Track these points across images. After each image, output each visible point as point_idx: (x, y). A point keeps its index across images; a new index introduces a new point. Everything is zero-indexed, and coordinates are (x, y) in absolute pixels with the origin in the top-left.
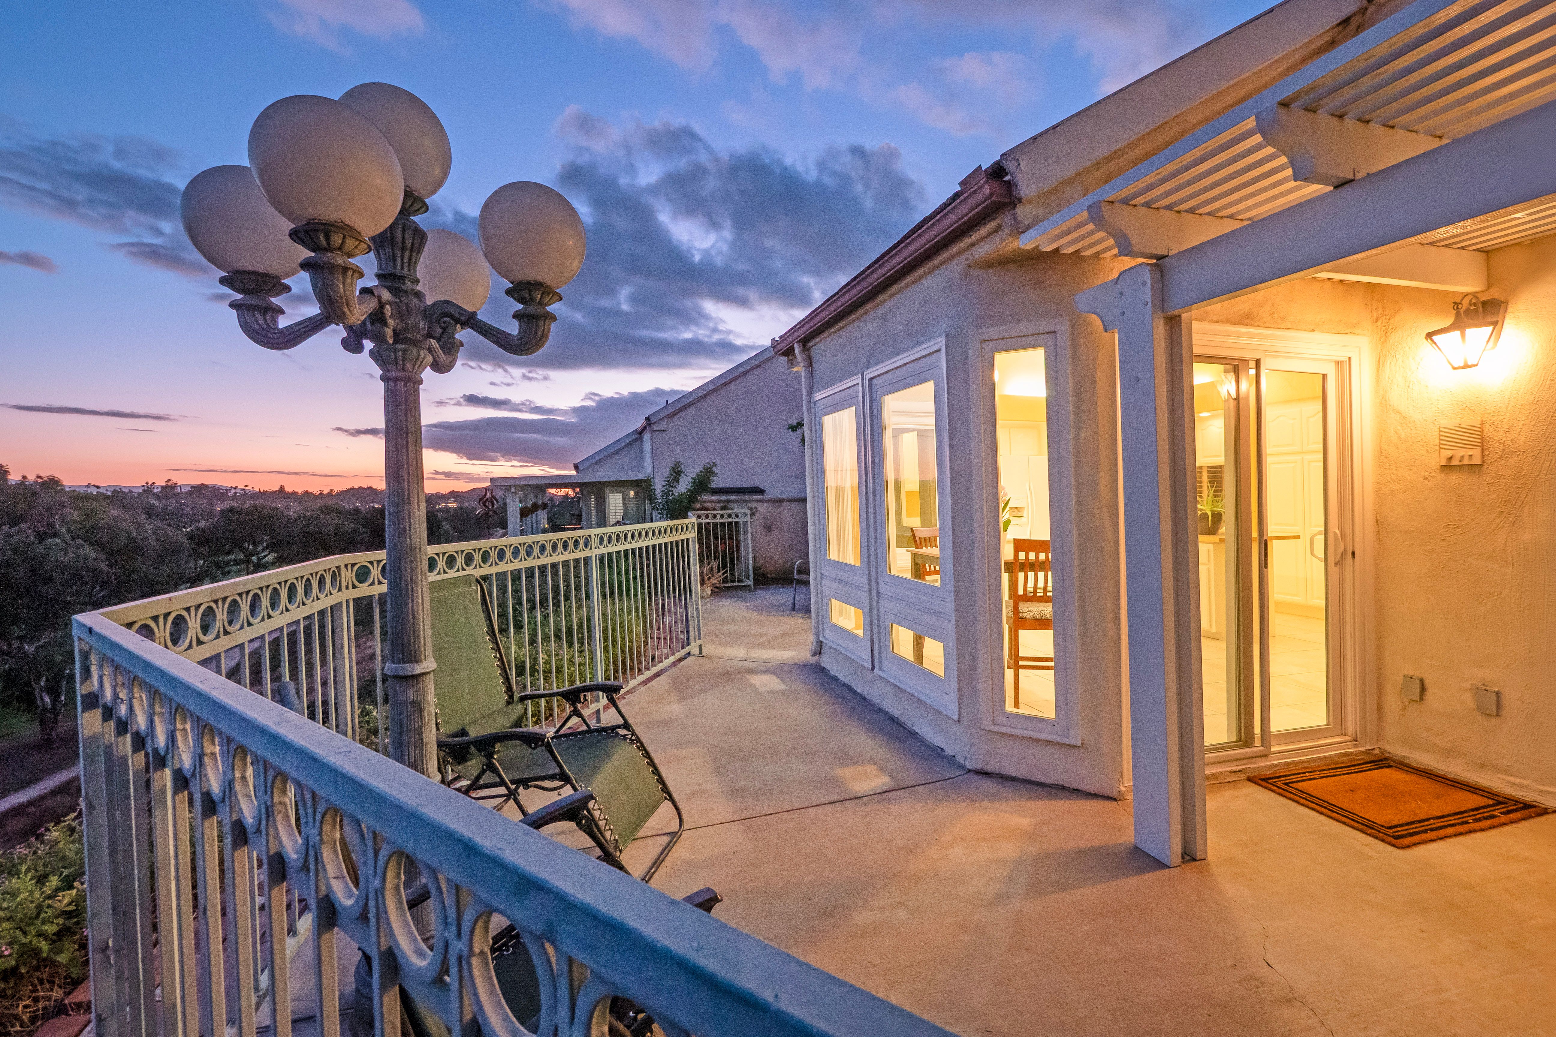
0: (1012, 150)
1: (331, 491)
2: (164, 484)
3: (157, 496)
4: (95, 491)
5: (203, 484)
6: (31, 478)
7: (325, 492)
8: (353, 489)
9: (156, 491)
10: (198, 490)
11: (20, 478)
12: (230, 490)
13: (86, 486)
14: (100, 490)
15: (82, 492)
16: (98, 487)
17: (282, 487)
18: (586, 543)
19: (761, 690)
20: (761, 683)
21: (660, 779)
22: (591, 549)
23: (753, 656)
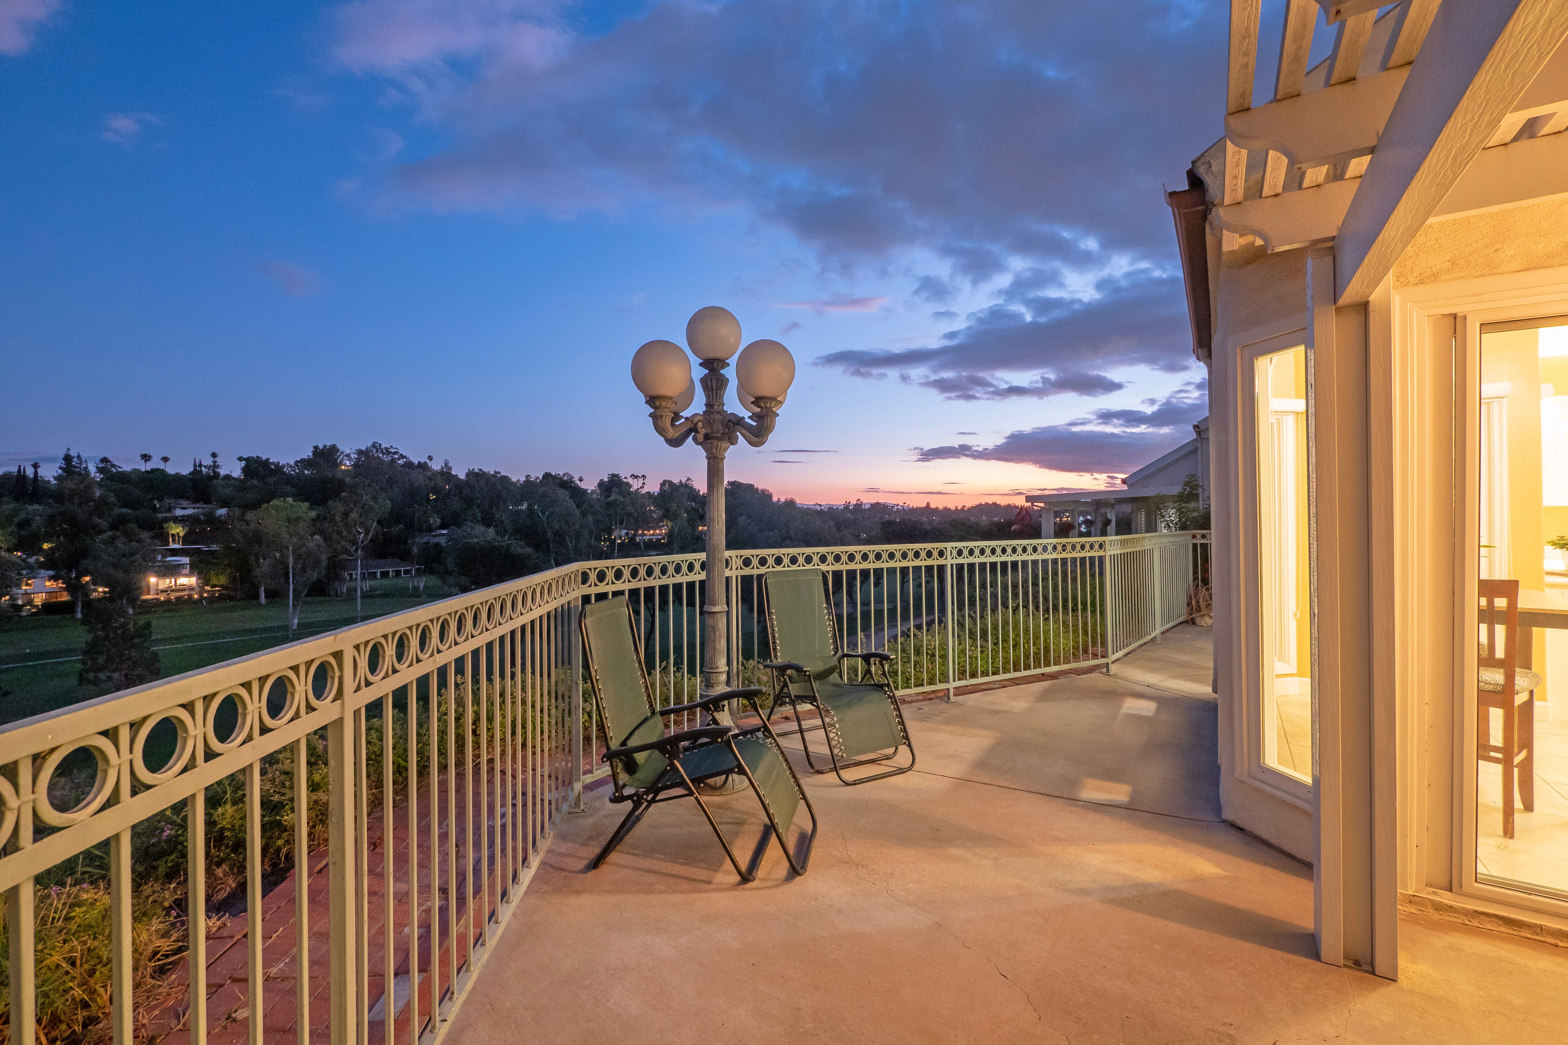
1: (964, 506)
3: (851, 512)
4: (819, 508)
5: (878, 503)
7: (959, 508)
8: (981, 504)
10: (875, 506)
13: (815, 505)
16: (820, 505)
18: (941, 554)
19: (1123, 710)
20: (1132, 706)
21: (905, 730)
22: (946, 559)
23: (1163, 684)
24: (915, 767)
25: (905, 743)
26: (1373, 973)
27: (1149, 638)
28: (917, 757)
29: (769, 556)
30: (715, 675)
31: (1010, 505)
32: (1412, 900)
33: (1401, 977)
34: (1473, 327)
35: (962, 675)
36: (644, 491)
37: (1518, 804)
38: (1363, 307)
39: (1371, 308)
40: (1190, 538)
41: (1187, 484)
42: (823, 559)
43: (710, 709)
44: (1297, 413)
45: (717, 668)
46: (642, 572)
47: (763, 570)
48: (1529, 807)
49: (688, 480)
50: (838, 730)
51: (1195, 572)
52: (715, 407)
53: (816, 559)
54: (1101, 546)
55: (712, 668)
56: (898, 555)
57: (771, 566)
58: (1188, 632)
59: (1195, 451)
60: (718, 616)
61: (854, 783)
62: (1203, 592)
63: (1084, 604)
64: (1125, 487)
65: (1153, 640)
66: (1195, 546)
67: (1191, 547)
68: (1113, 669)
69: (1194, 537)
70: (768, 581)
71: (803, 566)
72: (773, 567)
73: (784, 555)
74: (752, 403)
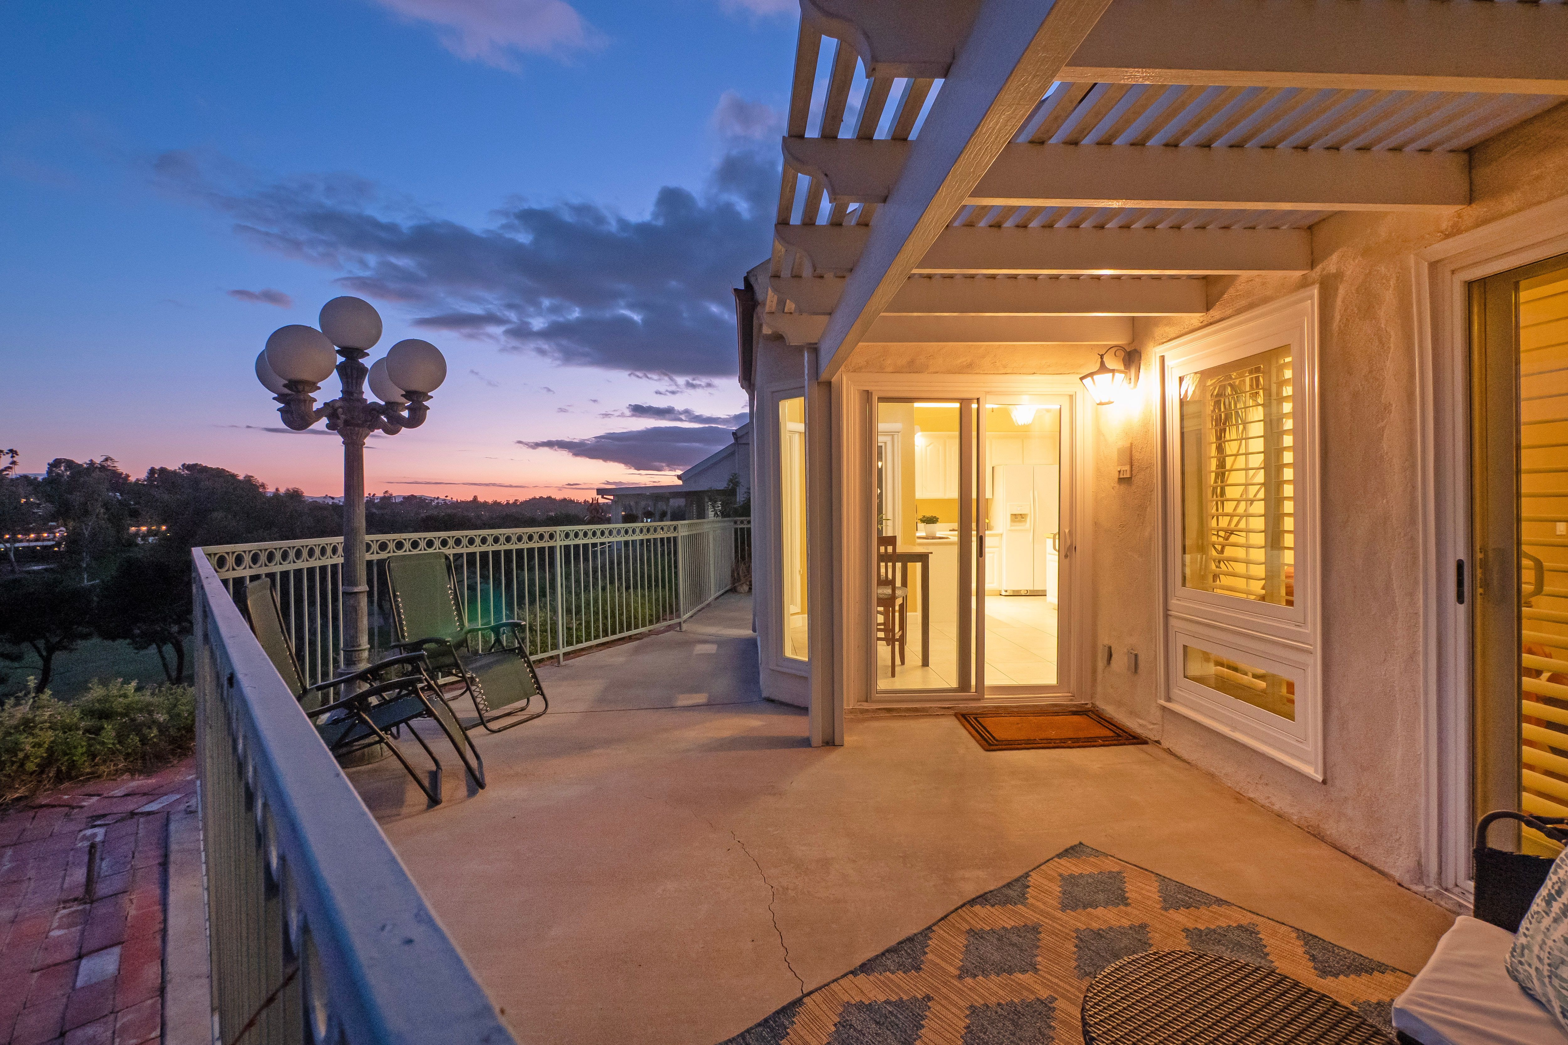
0: (753, 270)
1: (516, 500)
2: (382, 495)
6: (282, 491)
7: (511, 502)
8: (534, 499)
9: (376, 501)
10: (410, 499)
11: (274, 490)
12: (433, 501)
13: (324, 497)
14: (335, 501)
15: (321, 502)
16: (333, 498)
17: (475, 498)
18: (551, 536)
19: (695, 652)
20: (700, 649)
21: (537, 682)
22: (556, 541)
23: (720, 633)
24: (549, 711)
25: (538, 693)
26: (834, 745)
27: (707, 602)
28: (549, 703)
29: (389, 541)
30: (357, 653)
31: (565, 499)
32: (852, 711)
33: (846, 743)
34: (875, 399)
35: (569, 643)
36: (13, 474)
37: (898, 661)
38: (829, 384)
39: (832, 385)
40: (732, 524)
41: (731, 481)
42: (444, 543)
43: (368, 679)
44: (800, 433)
45: (360, 645)
46: (263, 557)
47: (383, 555)
48: (903, 663)
49: (106, 460)
50: (481, 689)
51: (736, 552)
52: (355, 395)
53: (437, 543)
54: (675, 529)
55: (353, 646)
56: (514, 538)
57: (392, 551)
58: (733, 599)
59: (733, 454)
60: (361, 596)
61: (499, 731)
62: (742, 567)
63: (657, 581)
64: (680, 482)
65: (709, 605)
66: (736, 530)
67: (733, 530)
68: (685, 627)
69: (735, 523)
70: (391, 565)
71: (425, 550)
72: (394, 552)
73: (405, 540)
74: (402, 395)
